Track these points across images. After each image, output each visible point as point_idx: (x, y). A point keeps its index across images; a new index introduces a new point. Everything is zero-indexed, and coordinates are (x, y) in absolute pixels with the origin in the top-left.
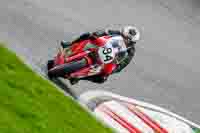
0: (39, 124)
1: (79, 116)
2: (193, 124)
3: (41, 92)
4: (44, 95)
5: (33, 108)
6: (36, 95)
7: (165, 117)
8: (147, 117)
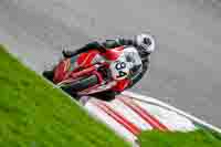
0: (25, 119)
1: (69, 111)
2: (196, 119)
3: (26, 84)
4: (30, 87)
5: (19, 102)
6: (22, 87)
7: (164, 111)
8: (145, 112)
